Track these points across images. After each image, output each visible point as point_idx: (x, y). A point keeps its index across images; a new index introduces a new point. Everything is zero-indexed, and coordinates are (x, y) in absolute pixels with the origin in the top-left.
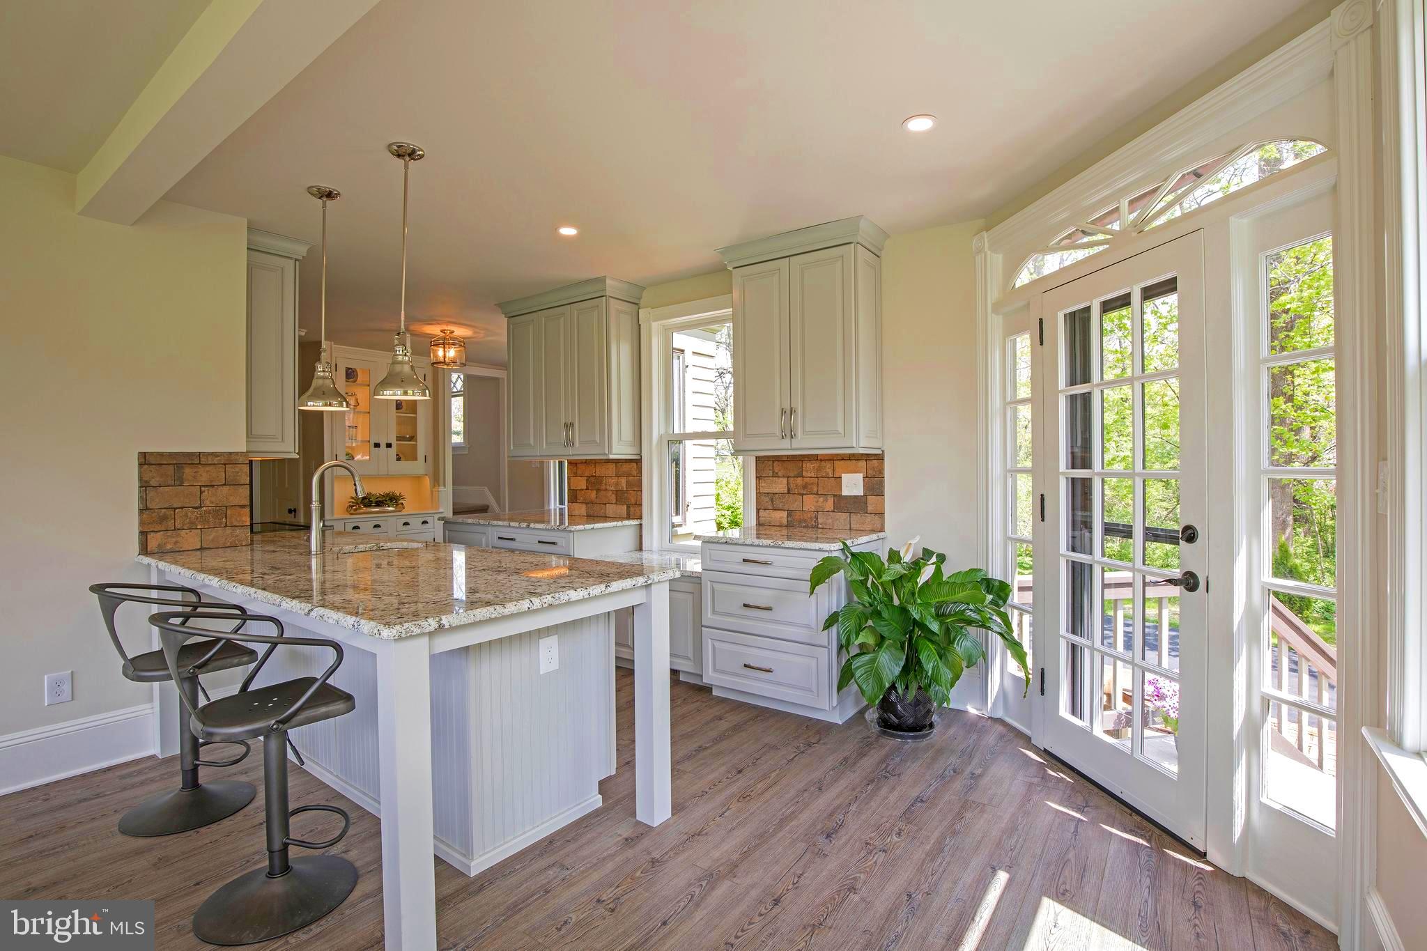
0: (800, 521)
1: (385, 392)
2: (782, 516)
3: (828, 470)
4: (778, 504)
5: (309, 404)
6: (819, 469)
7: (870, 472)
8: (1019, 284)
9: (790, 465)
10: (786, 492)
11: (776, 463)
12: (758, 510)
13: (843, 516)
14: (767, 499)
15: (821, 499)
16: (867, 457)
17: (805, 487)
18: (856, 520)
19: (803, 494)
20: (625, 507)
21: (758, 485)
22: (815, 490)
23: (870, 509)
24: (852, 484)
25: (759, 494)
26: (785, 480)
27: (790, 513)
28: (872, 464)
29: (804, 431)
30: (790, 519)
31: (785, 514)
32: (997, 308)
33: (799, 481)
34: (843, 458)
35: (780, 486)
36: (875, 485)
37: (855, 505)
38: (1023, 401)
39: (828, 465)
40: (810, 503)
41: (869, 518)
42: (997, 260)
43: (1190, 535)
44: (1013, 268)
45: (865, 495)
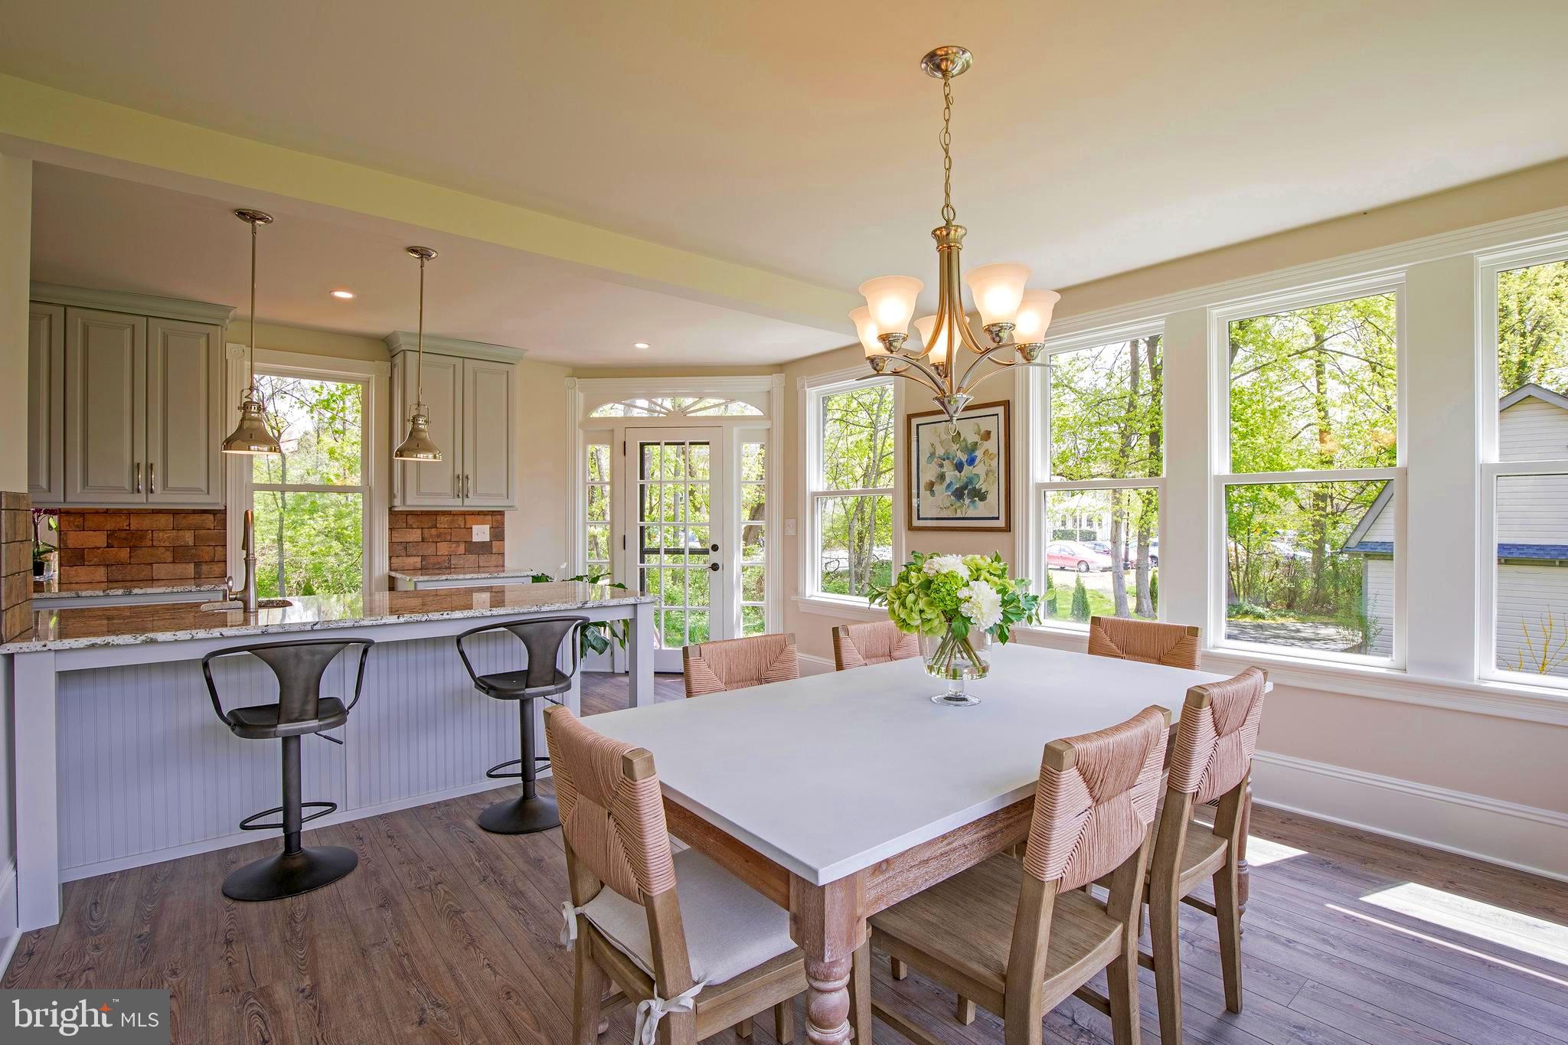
0: (435, 564)
1: (418, 455)
2: (416, 561)
3: (459, 522)
4: (411, 550)
5: (252, 448)
6: (452, 521)
7: (495, 524)
8: (595, 415)
9: (425, 518)
10: (420, 540)
11: (409, 517)
12: (390, 558)
13: (472, 558)
14: (400, 547)
15: (454, 545)
16: (493, 513)
17: (439, 536)
18: (483, 560)
19: (437, 542)
20: (192, 565)
21: (391, 535)
22: (449, 538)
23: (494, 551)
24: (481, 533)
25: (391, 543)
26: (419, 531)
27: (423, 557)
28: (496, 518)
29: (475, 491)
30: (424, 563)
31: (419, 559)
32: (581, 426)
33: (434, 531)
34: (473, 513)
35: (415, 535)
36: (498, 534)
37: (484, 548)
38: (607, 483)
39: (461, 519)
40: (444, 548)
41: (494, 557)
42: (581, 397)
43: (715, 548)
44: (592, 406)
45: (491, 541)
